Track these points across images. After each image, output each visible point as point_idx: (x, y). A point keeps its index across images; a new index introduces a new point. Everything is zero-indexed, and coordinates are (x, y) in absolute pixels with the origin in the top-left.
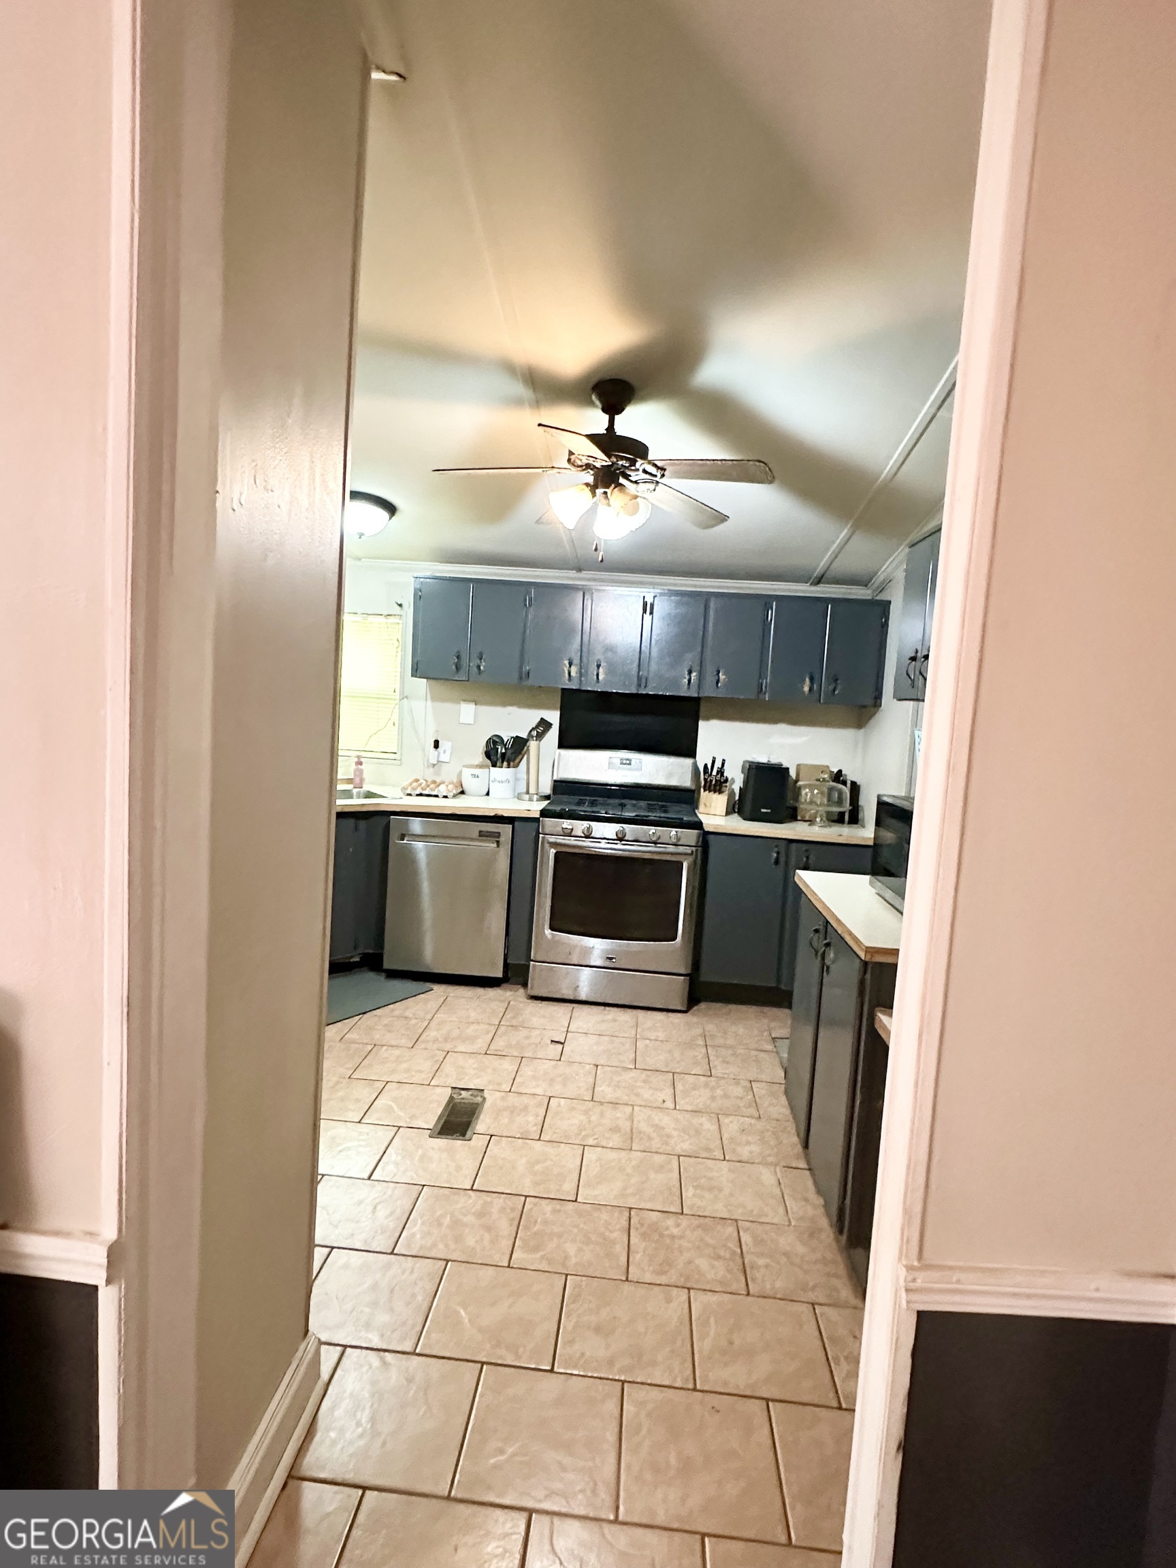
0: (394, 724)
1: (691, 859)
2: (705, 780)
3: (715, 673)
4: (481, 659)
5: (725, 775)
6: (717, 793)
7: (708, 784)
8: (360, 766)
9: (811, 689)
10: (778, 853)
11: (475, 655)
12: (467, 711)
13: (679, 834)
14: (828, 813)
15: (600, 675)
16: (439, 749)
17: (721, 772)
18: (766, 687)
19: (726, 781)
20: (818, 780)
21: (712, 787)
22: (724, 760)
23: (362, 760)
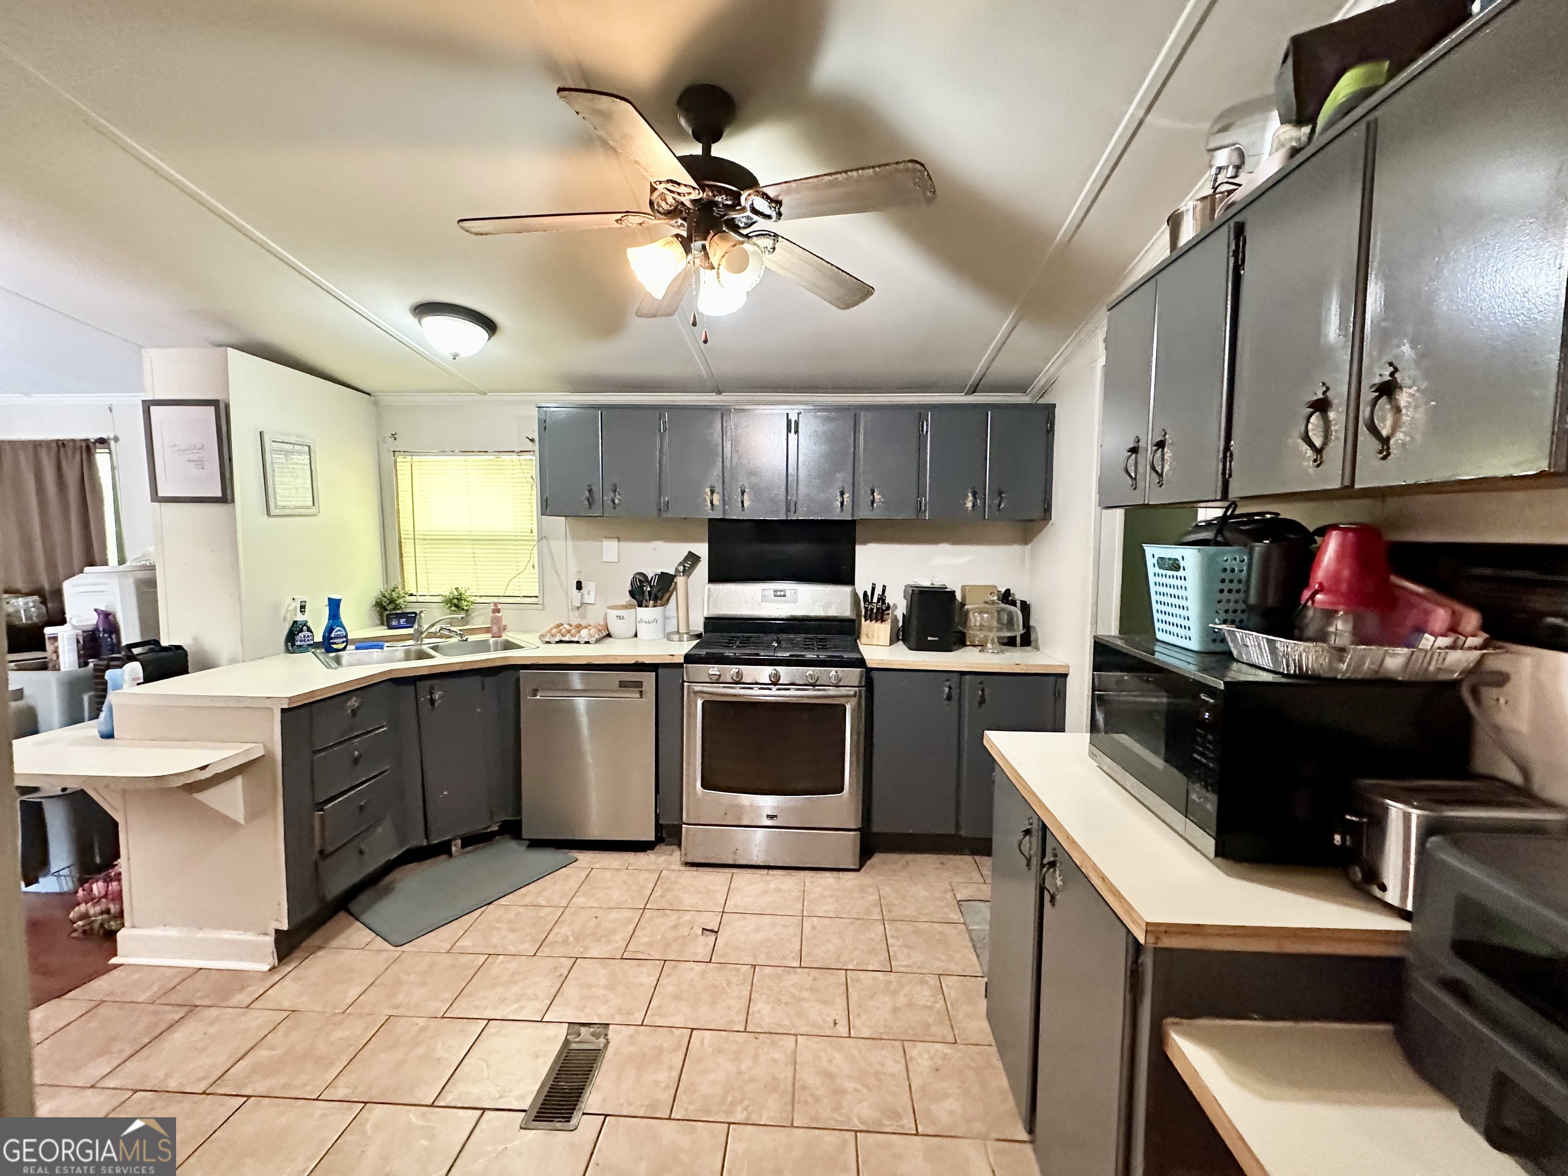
0: (533, 567)
1: (854, 701)
2: (866, 608)
3: (869, 492)
4: (615, 491)
5: (886, 602)
6: (879, 622)
7: (869, 612)
8: (497, 614)
9: (974, 505)
10: (950, 688)
11: (608, 487)
12: (610, 549)
13: (839, 673)
14: (999, 638)
15: (745, 501)
16: (582, 591)
17: (882, 599)
18: (925, 506)
19: (888, 608)
20: (986, 602)
21: (874, 616)
22: (884, 586)
23: (499, 606)
